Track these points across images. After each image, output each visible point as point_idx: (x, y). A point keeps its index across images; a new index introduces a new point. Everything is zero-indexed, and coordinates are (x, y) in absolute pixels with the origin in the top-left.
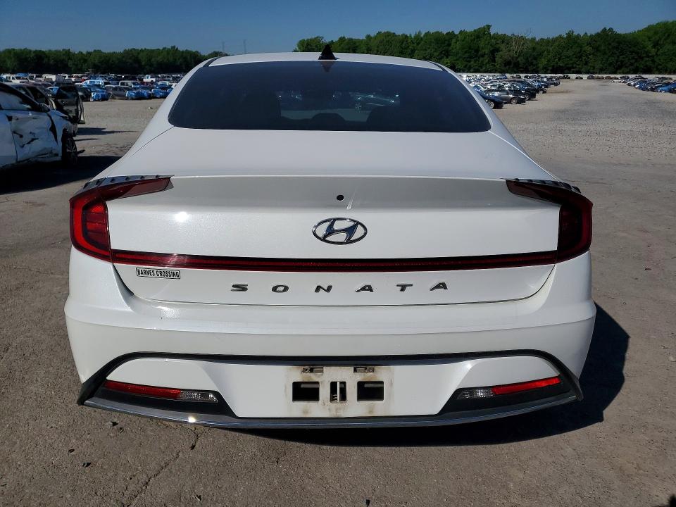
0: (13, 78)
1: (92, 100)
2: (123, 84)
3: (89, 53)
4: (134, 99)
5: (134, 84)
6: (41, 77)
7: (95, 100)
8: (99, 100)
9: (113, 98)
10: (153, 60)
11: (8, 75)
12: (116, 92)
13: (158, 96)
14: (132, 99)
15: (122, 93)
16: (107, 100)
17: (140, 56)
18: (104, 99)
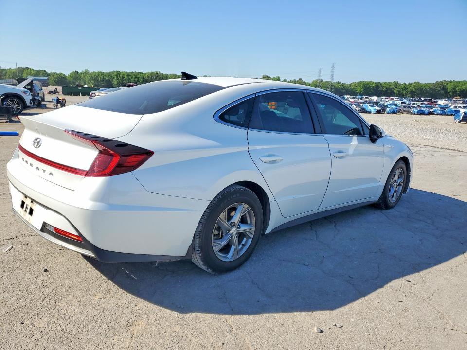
0: (351, 98)
1: (386, 113)
2: (414, 104)
3: (410, 84)
4: (416, 114)
5: (422, 104)
6: (368, 98)
7: (388, 113)
8: (390, 113)
9: (402, 113)
10: (457, 88)
11: (349, 96)
12: (405, 109)
13: (436, 113)
14: (415, 114)
15: (409, 110)
16: (396, 113)
17: (447, 86)
18: (394, 113)
